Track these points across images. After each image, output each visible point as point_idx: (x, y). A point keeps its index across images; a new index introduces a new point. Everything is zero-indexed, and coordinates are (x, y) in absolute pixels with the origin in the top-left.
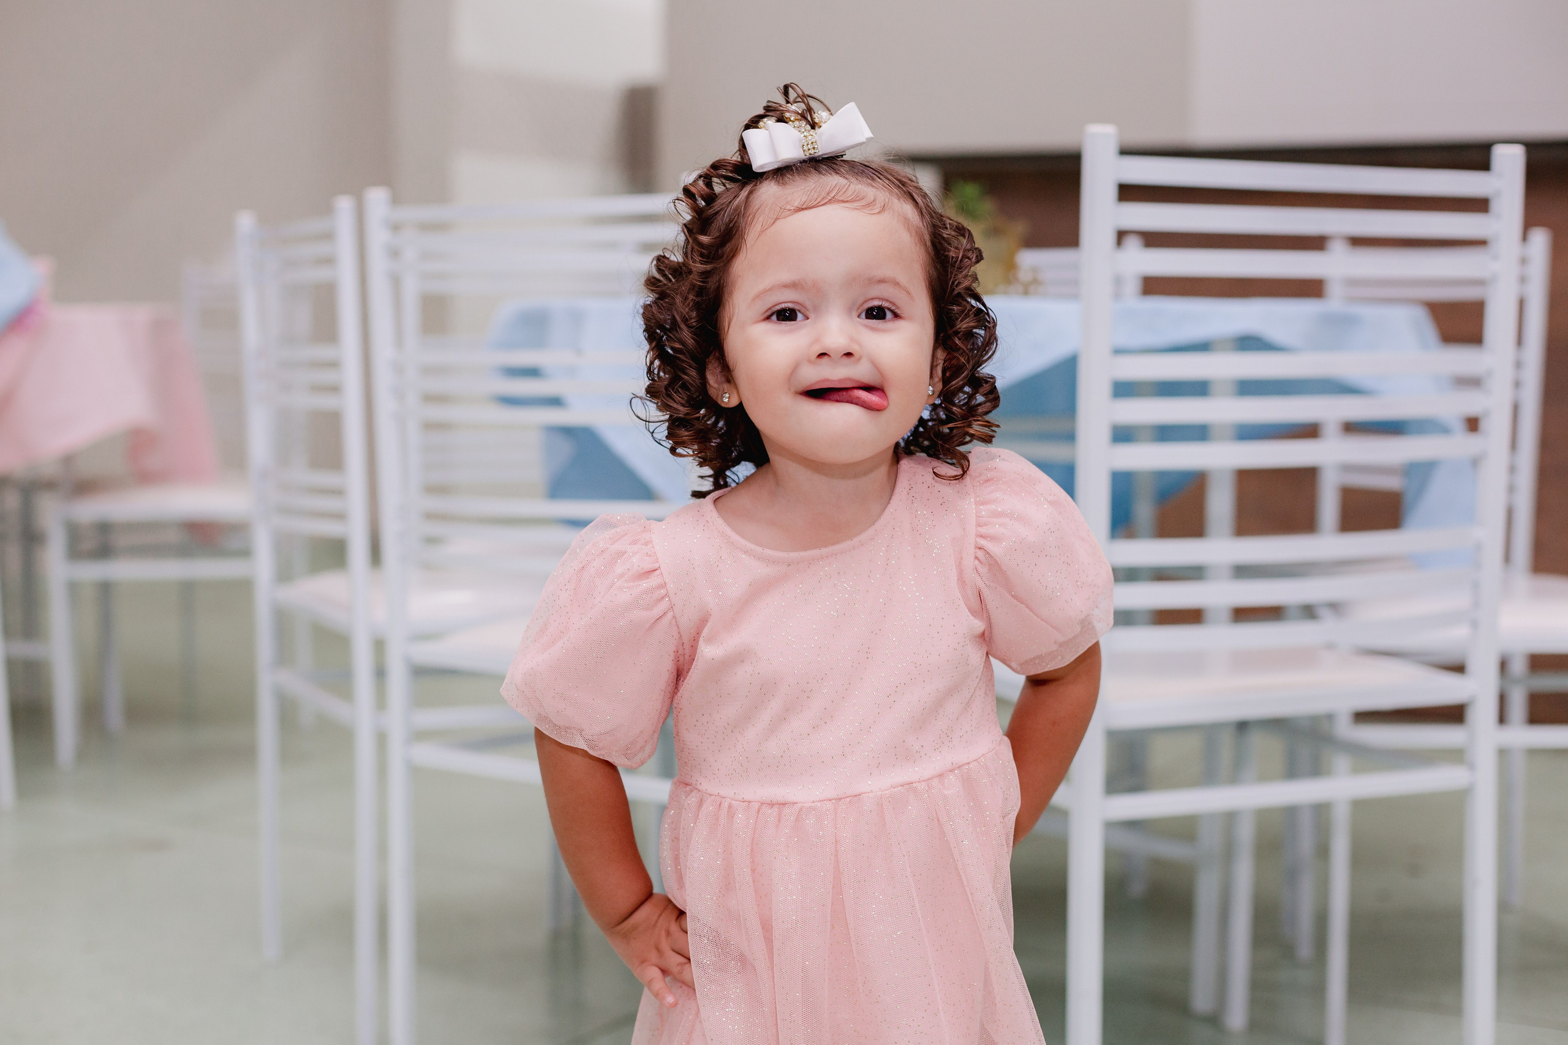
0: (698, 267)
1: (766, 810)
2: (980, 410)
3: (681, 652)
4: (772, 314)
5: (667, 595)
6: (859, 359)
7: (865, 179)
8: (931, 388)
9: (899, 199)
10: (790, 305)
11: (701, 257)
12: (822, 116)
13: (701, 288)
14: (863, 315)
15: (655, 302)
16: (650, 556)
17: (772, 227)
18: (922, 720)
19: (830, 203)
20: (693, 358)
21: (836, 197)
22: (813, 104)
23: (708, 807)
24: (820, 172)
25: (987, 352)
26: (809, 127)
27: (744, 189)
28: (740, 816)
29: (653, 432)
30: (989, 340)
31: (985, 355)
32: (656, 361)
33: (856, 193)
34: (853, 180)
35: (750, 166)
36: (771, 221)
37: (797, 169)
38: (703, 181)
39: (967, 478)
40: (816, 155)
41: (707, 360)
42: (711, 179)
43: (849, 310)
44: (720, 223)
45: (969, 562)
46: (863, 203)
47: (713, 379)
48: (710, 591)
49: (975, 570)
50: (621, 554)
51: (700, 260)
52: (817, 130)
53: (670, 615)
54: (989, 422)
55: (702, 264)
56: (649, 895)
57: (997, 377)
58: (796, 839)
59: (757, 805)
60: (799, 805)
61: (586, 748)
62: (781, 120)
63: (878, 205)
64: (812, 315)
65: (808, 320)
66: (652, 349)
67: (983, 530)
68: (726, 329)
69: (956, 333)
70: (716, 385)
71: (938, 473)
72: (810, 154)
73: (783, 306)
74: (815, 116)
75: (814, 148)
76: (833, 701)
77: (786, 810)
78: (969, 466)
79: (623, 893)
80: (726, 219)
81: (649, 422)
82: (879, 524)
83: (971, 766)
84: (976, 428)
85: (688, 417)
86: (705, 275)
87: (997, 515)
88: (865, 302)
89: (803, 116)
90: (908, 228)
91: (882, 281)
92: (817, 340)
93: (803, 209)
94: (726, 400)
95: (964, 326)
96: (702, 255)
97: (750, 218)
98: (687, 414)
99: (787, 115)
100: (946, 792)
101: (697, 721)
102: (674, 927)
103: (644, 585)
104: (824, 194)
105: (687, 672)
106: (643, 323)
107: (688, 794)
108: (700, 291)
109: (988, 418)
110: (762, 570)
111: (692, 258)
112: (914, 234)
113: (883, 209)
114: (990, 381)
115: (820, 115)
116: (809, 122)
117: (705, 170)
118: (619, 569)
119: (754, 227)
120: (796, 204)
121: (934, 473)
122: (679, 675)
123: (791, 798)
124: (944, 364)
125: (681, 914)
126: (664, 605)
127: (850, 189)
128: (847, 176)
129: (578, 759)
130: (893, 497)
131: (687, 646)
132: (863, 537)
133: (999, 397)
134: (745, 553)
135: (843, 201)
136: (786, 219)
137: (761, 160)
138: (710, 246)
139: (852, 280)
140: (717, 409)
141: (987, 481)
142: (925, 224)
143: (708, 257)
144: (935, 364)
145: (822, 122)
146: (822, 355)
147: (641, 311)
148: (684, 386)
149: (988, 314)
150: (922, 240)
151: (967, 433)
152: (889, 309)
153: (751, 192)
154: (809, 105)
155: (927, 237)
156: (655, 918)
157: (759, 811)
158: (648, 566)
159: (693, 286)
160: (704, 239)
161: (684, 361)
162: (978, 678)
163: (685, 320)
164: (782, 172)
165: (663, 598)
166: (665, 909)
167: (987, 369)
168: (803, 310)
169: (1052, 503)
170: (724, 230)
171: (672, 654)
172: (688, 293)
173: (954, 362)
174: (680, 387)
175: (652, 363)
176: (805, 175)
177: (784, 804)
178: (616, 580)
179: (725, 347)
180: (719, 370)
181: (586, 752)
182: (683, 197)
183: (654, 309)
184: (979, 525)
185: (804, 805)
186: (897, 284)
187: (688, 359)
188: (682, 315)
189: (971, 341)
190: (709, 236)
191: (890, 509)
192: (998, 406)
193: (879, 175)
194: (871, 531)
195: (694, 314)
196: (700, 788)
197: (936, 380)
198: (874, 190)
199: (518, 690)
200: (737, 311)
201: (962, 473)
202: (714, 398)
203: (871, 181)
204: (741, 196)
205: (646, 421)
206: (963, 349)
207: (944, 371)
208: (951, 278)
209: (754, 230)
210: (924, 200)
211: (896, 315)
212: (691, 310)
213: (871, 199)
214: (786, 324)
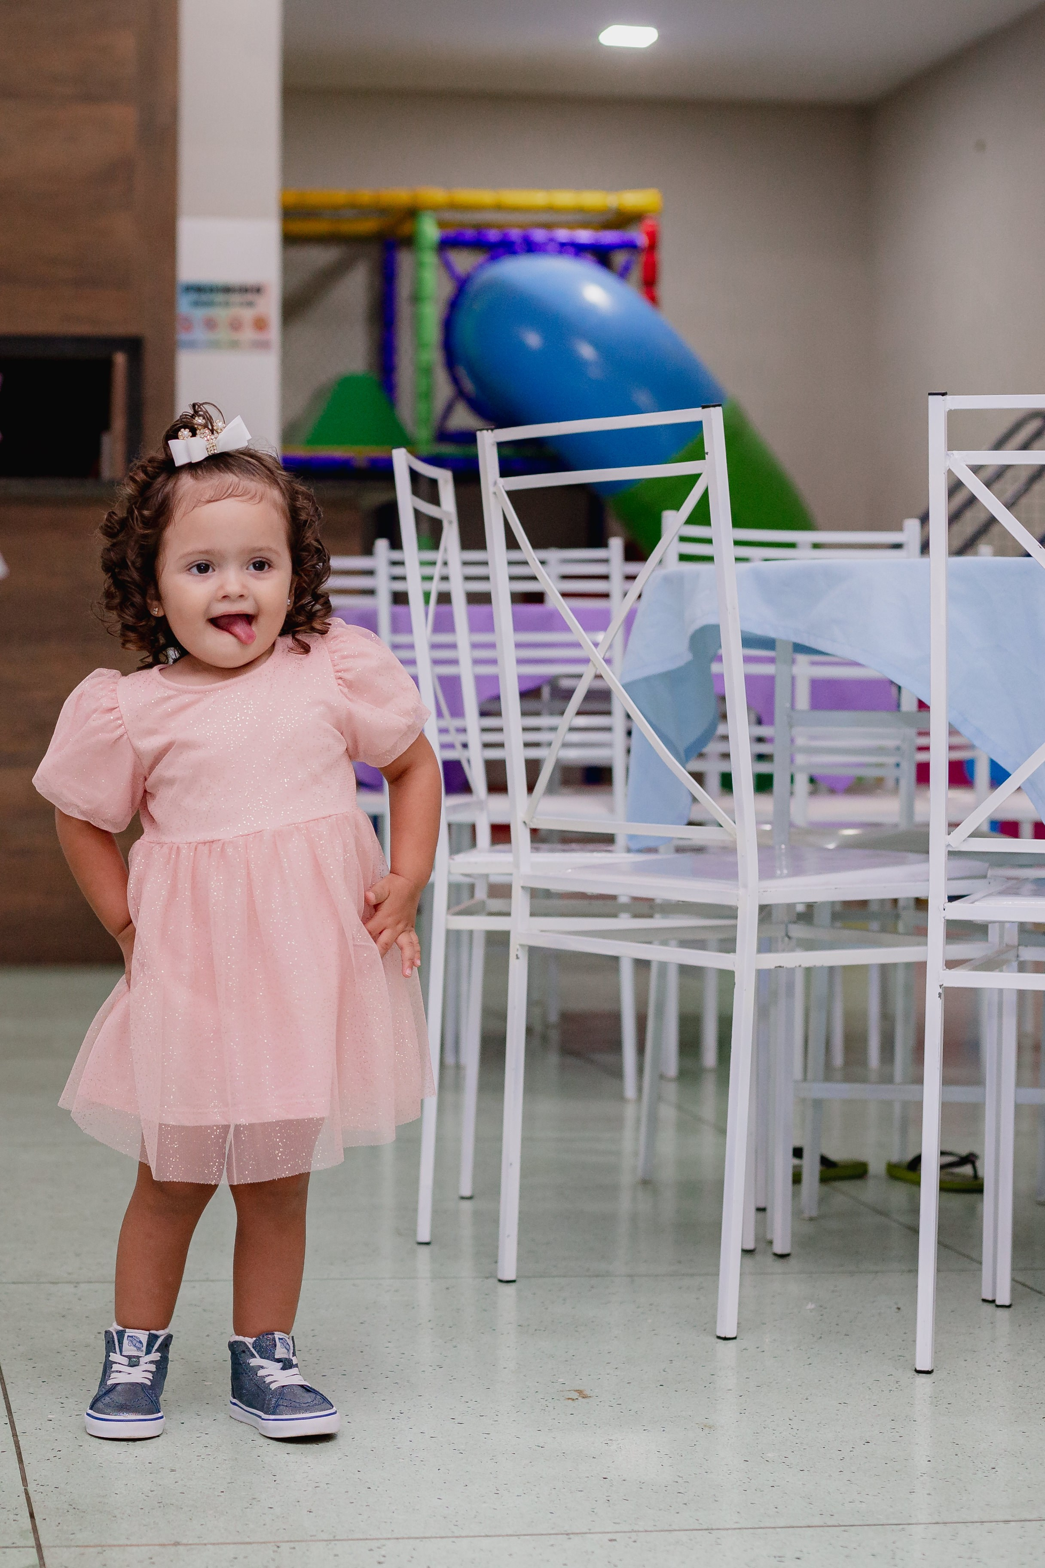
0: (141, 530)
1: (200, 846)
2: (319, 615)
4: (192, 567)
5: (123, 724)
6: (248, 598)
7: (249, 475)
8: (289, 601)
9: (269, 487)
10: (205, 562)
11: (143, 524)
14: (251, 567)
15: (111, 548)
16: (113, 699)
17: (192, 511)
19: (228, 497)
20: (138, 586)
21: (233, 492)
22: (212, 414)
24: (220, 470)
26: (210, 433)
27: (170, 479)
32: (112, 586)
33: (244, 488)
34: (241, 476)
35: (173, 461)
36: (191, 506)
37: (204, 466)
40: (216, 454)
41: (147, 588)
43: (243, 565)
44: (155, 504)
46: (249, 496)
47: (151, 601)
49: (339, 690)
51: (143, 526)
52: (216, 435)
53: (125, 734)
55: (144, 529)
59: (195, 845)
60: (222, 841)
62: (193, 431)
63: (258, 497)
64: (217, 569)
65: (216, 573)
66: (109, 578)
68: (161, 572)
70: (151, 604)
72: (212, 454)
73: (199, 562)
74: (214, 424)
75: (215, 450)
77: (214, 846)
80: (160, 497)
85: (136, 625)
86: (146, 536)
88: (252, 560)
89: (206, 427)
90: (276, 509)
91: (262, 548)
92: (221, 587)
93: (212, 501)
94: (156, 613)
95: (311, 563)
96: (143, 522)
97: (176, 501)
98: (135, 623)
99: (196, 426)
103: (109, 718)
104: (224, 490)
108: (143, 547)
111: (137, 523)
112: (280, 512)
113: (262, 498)
115: (218, 424)
116: (211, 430)
119: (179, 509)
120: (207, 497)
123: (216, 838)
126: (121, 730)
127: (240, 486)
135: (237, 495)
136: (200, 507)
137: (180, 459)
138: (150, 517)
139: (243, 548)
140: (153, 617)
143: (148, 525)
145: (218, 429)
146: (224, 597)
148: (133, 605)
150: (284, 512)
152: (267, 563)
153: (175, 482)
154: (209, 415)
157: (196, 848)
158: (111, 706)
159: (137, 542)
160: (146, 513)
161: (132, 589)
163: (133, 564)
164: (192, 467)
165: (120, 726)
167: (323, 588)
168: (212, 565)
170: (159, 508)
172: (134, 546)
173: (304, 586)
174: (130, 605)
175: (109, 587)
176: (210, 472)
177: (212, 842)
178: (91, 715)
179: (160, 583)
184: (335, 665)
185: (225, 841)
186: (270, 549)
187: (136, 588)
188: (131, 560)
195: (139, 559)
197: (292, 595)
198: (255, 483)
200: (168, 562)
201: (307, 650)
202: (151, 612)
204: (169, 484)
207: (296, 591)
208: (301, 535)
209: (179, 511)
211: (270, 566)
212: (137, 557)
213: (253, 493)
214: (204, 576)
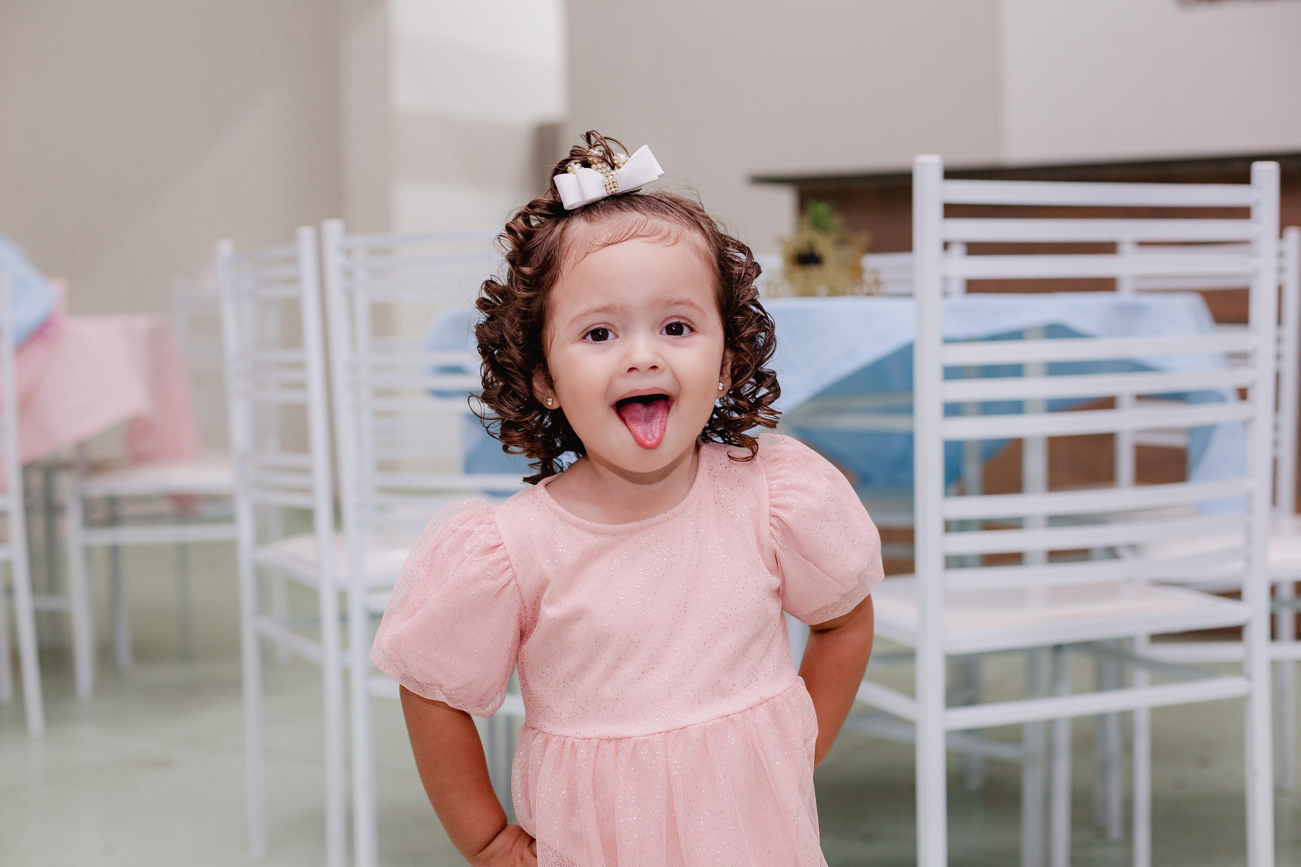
0: (521, 294)
1: (605, 745)
2: (765, 401)
3: (524, 614)
4: (587, 335)
5: (510, 566)
6: (663, 371)
7: (660, 214)
8: (721, 385)
9: (689, 229)
10: (602, 326)
12: (620, 158)
13: (525, 312)
14: (664, 332)
15: (486, 323)
16: (494, 533)
17: (584, 261)
18: (733, 662)
19: (632, 238)
20: (521, 369)
21: (638, 233)
22: (612, 145)
23: (553, 746)
24: (621, 209)
25: (768, 351)
26: (609, 168)
27: (558, 226)
28: (582, 751)
29: (488, 427)
30: (770, 340)
31: (766, 354)
32: (490, 372)
33: (653, 228)
34: (650, 215)
35: (561, 204)
36: (582, 255)
37: (602, 207)
38: (523, 219)
39: (757, 457)
40: (617, 192)
41: (533, 371)
42: (529, 217)
43: (653, 329)
44: (538, 257)
45: (766, 529)
46: (659, 236)
47: (538, 385)
48: (548, 561)
49: (771, 535)
50: (469, 533)
51: (524, 288)
52: (617, 170)
53: (513, 583)
54: (772, 411)
55: (525, 292)
56: (504, 826)
57: (778, 372)
58: (633, 769)
59: (596, 742)
60: (634, 740)
61: (446, 702)
62: (586, 164)
63: (672, 238)
64: (621, 334)
65: (618, 339)
66: (485, 362)
67: (775, 501)
68: (549, 347)
69: (742, 340)
70: (541, 390)
71: (733, 456)
72: (612, 192)
73: (596, 326)
74: (615, 157)
75: (615, 187)
76: (658, 650)
77: (623, 744)
78: (758, 449)
79: (482, 823)
80: (544, 251)
81: (483, 418)
82: (687, 500)
83: (776, 699)
84: (762, 415)
85: (518, 421)
86: (528, 300)
87: (785, 487)
88: (665, 320)
89: (604, 160)
90: (699, 254)
91: (678, 303)
92: (626, 357)
93: (609, 244)
94: (550, 403)
95: (748, 332)
96: (524, 284)
97: (564, 252)
98: (517, 418)
99: (590, 159)
100: (758, 722)
101: (543, 672)
102: (527, 853)
103: (491, 558)
104: (626, 231)
105: (529, 632)
106: (477, 340)
107: (535, 736)
108: (525, 315)
109: (771, 406)
110: (590, 541)
111: (516, 286)
112: (703, 258)
113: (677, 240)
114: (771, 376)
115: (619, 157)
116: (610, 163)
117: (523, 209)
118: (468, 546)
119: (568, 260)
120: (604, 240)
121: (729, 456)
122: (523, 635)
123: (625, 734)
124: (732, 364)
125: (532, 840)
126: (508, 575)
127: (648, 225)
128: (645, 212)
129: (439, 711)
130: (697, 477)
131: (529, 609)
132: (677, 509)
133: (780, 388)
134: (576, 527)
135: (643, 236)
136: (595, 253)
137: (570, 200)
138: (532, 276)
139: (654, 304)
140: (543, 410)
141: (775, 460)
142: (712, 248)
143: (529, 285)
144: (725, 363)
145: (619, 163)
146: (631, 369)
147: (475, 330)
148: (515, 395)
149: (767, 318)
150: (710, 263)
151: (754, 421)
152: (686, 325)
153: (564, 229)
154: (608, 147)
155: (714, 260)
156: (510, 846)
157: (598, 746)
158: (493, 542)
159: (518, 310)
160: (527, 270)
161: (513, 373)
162: (776, 626)
163: (513, 339)
164: (589, 209)
165: (507, 569)
166: (519, 836)
167: (768, 366)
168: (613, 329)
169: (829, 477)
170: (543, 263)
171: (517, 617)
172: (514, 316)
173: (741, 363)
174: (511, 395)
175: (486, 374)
176: (608, 212)
177: (620, 739)
178: (466, 555)
179: (548, 362)
180: (542, 378)
181: (446, 704)
182: (506, 233)
183: (486, 329)
184: (771, 497)
185: (638, 738)
186: (691, 304)
187: (518, 372)
188: (510, 335)
189: (754, 345)
190: (530, 267)
191: (696, 486)
192: (779, 396)
193: (672, 209)
194: (682, 505)
195: (521, 334)
196: (545, 730)
197: (726, 376)
198: (668, 223)
199: (385, 654)
200: (557, 331)
201: (752, 454)
202: (540, 401)
203: (664, 215)
204: (555, 232)
205: (481, 418)
206: (747, 352)
207: (732, 370)
208: (735, 292)
209: (568, 263)
210: (710, 227)
211: (692, 330)
212: (518, 330)
213: (666, 232)
214: (600, 343)
